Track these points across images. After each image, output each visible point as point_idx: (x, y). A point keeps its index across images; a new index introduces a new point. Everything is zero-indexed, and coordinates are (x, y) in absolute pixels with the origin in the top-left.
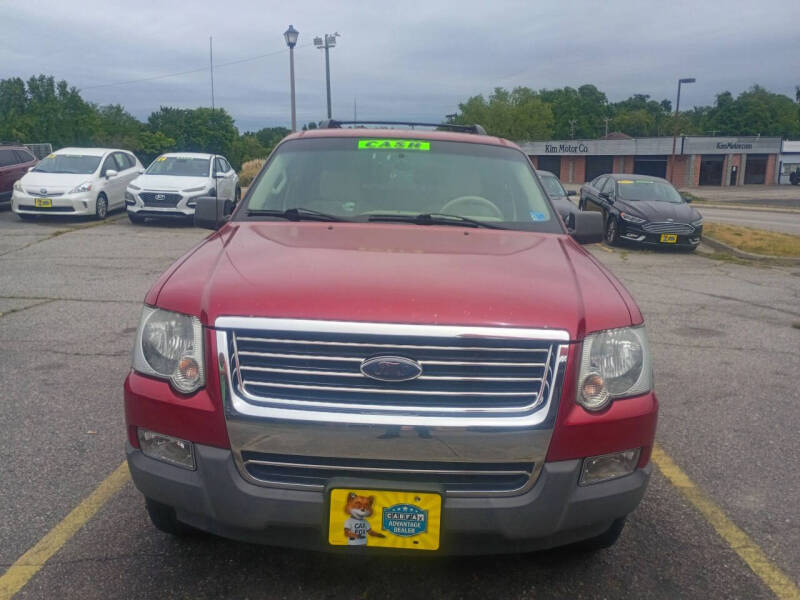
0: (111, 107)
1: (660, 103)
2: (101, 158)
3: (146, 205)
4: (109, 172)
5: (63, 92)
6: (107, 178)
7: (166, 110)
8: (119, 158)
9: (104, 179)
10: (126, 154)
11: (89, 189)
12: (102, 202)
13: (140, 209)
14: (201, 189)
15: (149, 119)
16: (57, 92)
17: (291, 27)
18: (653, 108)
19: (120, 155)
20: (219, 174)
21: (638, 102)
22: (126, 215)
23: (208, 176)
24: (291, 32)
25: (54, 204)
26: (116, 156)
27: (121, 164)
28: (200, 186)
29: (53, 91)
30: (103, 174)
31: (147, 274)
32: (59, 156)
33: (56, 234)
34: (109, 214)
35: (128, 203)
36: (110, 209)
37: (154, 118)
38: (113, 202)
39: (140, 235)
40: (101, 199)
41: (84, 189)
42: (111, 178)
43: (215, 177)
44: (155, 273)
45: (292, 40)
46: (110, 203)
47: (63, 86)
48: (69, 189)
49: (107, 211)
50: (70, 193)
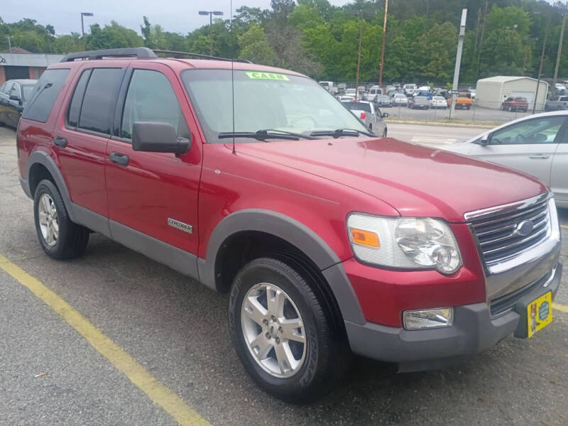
1: (45, 27)
18: (40, 30)
21: (28, 25)
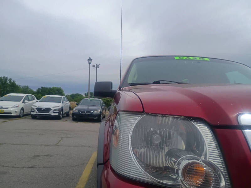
0: (25, 86)
2: (23, 97)
3: (38, 112)
4: (26, 101)
5: (10, 82)
6: (25, 103)
7: (42, 87)
8: (30, 97)
9: (24, 103)
10: (32, 96)
11: (18, 107)
12: (22, 111)
13: (36, 113)
14: (58, 107)
15: (37, 90)
16: (8, 82)
17: (90, 58)
19: (30, 96)
20: (64, 102)
22: (30, 116)
23: (61, 102)
24: (90, 60)
25: (5, 112)
26: (29, 96)
27: (30, 99)
28: (58, 106)
29: (7, 81)
30: (23, 102)
31: (40, 135)
32: (8, 96)
33: (4, 122)
34: (24, 115)
35: (32, 111)
36: (24, 114)
37: (38, 90)
38: (26, 111)
39: (36, 122)
40: (22, 110)
41: (16, 107)
42: (26, 103)
43: (63, 103)
44: (42, 134)
45: (90, 62)
46: (25, 112)
47: (10, 80)
48: (11, 107)
49: (23, 115)
50: (11, 108)
